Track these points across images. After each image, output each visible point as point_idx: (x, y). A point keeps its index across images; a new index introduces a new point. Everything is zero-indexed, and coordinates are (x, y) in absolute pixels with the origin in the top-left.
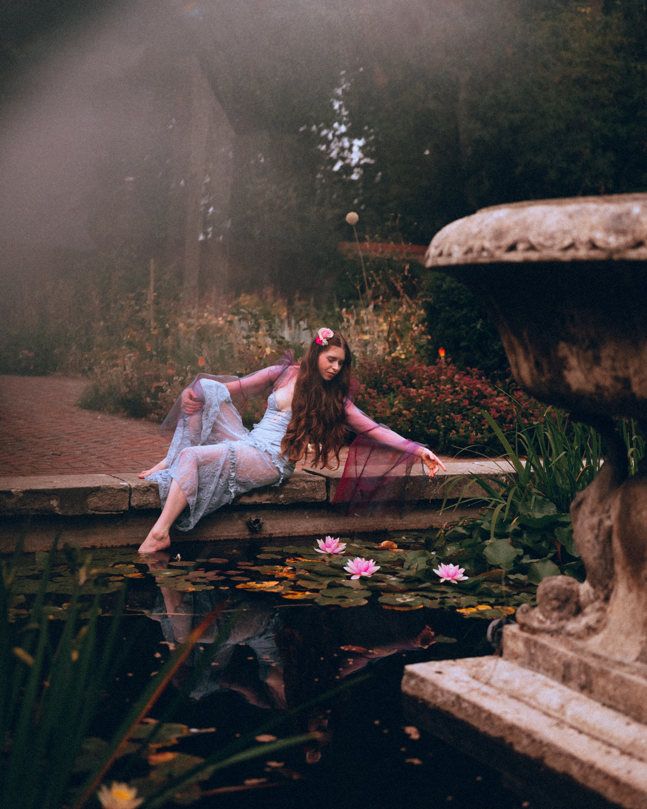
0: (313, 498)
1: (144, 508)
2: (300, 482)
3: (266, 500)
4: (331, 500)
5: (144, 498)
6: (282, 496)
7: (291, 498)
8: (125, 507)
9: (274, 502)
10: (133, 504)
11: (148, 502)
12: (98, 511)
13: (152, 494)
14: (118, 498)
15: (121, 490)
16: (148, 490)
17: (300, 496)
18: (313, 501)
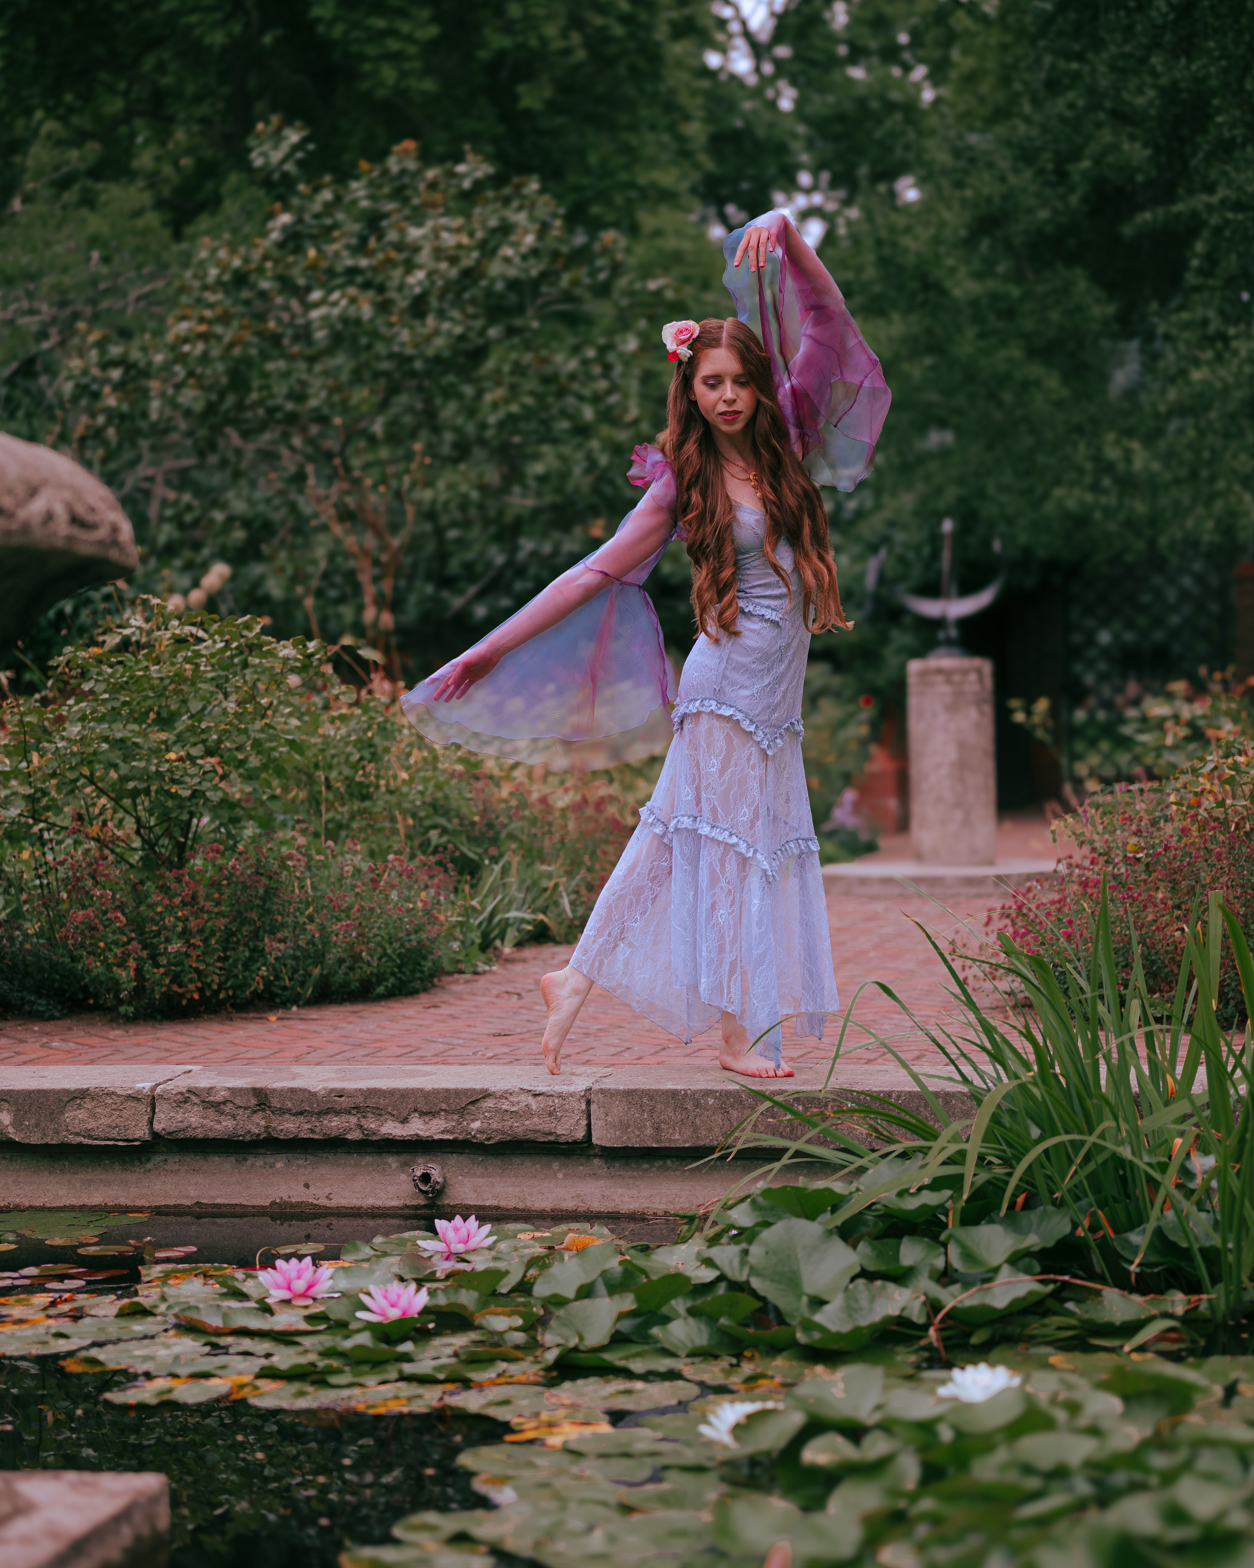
0: (551, 1134)
1: (181, 1136)
2: (519, 1094)
3: (443, 1132)
4: (595, 1140)
5: (180, 1117)
6: (476, 1125)
7: (497, 1130)
8: (141, 1132)
9: (461, 1137)
10: (157, 1127)
11: (185, 1124)
12: (90, 1137)
13: (196, 1109)
14: (126, 1114)
15: (130, 1097)
16: (186, 1100)
17: (520, 1128)
18: (552, 1138)
